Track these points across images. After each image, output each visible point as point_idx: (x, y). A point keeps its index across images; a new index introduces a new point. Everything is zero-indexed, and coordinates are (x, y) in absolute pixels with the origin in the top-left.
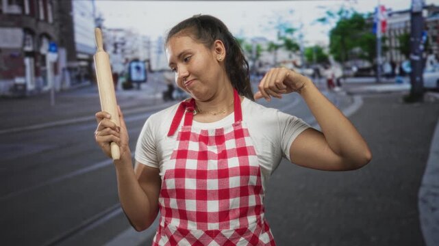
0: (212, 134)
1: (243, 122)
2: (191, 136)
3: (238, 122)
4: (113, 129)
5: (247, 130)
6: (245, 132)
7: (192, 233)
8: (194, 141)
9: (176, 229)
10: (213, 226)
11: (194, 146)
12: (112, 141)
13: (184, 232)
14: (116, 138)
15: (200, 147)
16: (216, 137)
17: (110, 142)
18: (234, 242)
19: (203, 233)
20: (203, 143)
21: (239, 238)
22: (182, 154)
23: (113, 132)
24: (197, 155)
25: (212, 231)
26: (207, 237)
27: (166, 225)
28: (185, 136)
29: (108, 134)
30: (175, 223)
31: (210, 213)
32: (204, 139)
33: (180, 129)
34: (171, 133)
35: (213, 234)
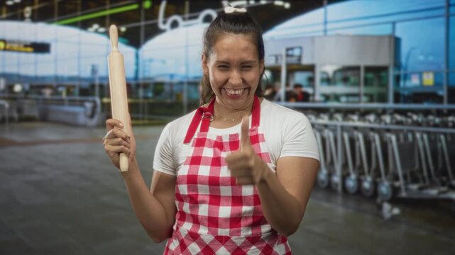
0: (226, 140)
1: (259, 128)
2: (207, 142)
3: (255, 127)
4: (125, 139)
5: (263, 135)
6: (260, 138)
7: (202, 237)
8: (209, 147)
9: (187, 233)
10: (223, 232)
11: (208, 152)
12: (122, 152)
13: (194, 236)
14: (127, 149)
15: (215, 153)
16: (230, 142)
17: (119, 153)
18: (244, 250)
19: (213, 237)
20: (217, 149)
21: (250, 246)
22: (196, 161)
23: (125, 142)
24: (210, 161)
25: (221, 237)
26: (217, 242)
27: (177, 228)
28: (201, 143)
29: (119, 144)
30: (187, 227)
31: (221, 218)
32: (219, 145)
33: (196, 136)
34: (187, 140)
35: (222, 240)
